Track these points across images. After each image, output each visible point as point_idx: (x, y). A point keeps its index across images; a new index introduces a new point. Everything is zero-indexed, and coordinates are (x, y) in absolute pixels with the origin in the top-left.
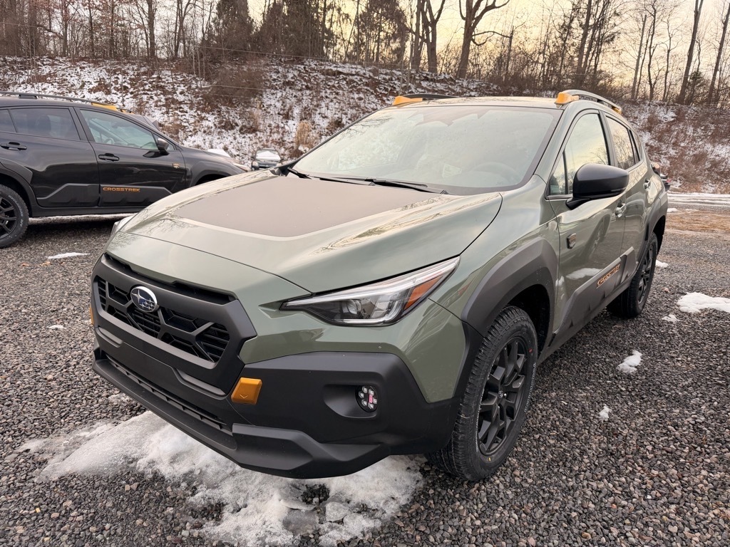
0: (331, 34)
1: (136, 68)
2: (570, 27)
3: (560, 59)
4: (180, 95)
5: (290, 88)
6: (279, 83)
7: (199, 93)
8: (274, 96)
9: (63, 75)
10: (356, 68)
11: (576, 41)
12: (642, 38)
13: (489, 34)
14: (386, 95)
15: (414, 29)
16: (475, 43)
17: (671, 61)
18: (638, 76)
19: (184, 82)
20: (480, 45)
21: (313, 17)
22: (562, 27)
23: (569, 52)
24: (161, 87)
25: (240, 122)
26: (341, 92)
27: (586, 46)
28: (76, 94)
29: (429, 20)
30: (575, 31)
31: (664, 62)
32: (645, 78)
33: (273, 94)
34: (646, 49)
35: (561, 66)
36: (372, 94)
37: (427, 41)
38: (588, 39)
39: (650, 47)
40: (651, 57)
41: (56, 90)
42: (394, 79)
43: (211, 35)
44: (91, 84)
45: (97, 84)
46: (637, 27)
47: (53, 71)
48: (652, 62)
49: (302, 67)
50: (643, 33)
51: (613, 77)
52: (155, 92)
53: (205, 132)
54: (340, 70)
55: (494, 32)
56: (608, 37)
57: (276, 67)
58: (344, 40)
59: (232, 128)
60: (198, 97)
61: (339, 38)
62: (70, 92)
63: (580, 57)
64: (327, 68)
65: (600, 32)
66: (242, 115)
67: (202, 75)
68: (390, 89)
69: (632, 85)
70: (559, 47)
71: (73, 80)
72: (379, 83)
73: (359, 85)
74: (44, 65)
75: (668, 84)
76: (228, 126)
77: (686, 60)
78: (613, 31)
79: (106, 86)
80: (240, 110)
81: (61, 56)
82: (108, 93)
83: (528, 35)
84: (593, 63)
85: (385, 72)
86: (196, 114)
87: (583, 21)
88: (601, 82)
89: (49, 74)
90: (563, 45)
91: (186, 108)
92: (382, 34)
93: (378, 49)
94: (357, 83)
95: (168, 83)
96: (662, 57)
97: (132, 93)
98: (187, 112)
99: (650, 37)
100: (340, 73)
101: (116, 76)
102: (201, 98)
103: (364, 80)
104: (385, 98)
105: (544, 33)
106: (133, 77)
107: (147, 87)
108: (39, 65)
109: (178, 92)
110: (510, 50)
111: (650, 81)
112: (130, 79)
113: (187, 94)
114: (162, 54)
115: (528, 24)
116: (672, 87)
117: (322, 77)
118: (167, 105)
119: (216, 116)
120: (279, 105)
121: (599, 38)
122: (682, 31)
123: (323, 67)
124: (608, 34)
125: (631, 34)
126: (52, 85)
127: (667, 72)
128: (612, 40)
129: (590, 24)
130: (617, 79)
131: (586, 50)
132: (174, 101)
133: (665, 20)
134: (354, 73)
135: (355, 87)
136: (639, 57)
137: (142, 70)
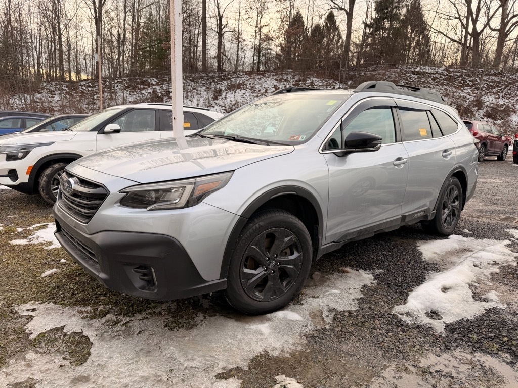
10: (435, 69)
68: (462, 82)
72: (454, 78)
73: (441, 80)
74: (233, 78)
95: (319, 86)
100: (425, 73)
103: (443, 77)
106: (294, 83)
117: (415, 76)
134: (435, 72)
135: (439, 82)
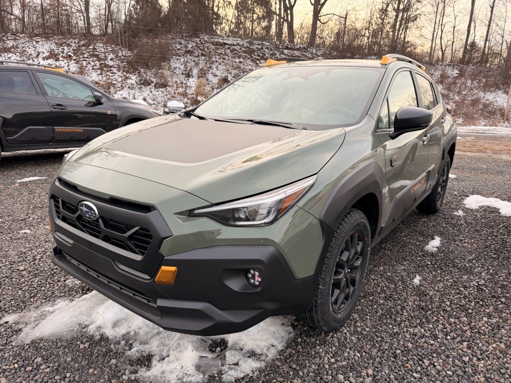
0: (218, 16)
1: (77, 42)
2: (386, 10)
3: (380, 33)
4: (110, 61)
5: (190, 55)
6: (182, 52)
7: (124, 59)
8: (179, 61)
9: (23, 47)
10: (237, 41)
11: (391, 20)
12: (436, 18)
13: (330, 16)
14: (258, 60)
15: (278, 12)
16: (320, 22)
17: (456, 34)
18: (434, 45)
19: (113, 51)
20: (325, 23)
21: (205, 3)
22: (381, 10)
23: (386, 28)
24: (96, 55)
25: (154, 80)
26: (226, 57)
27: (398, 24)
28: (34, 61)
29: (288, 6)
30: (390, 13)
31: (451, 35)
32: (438, 47)
33: (178, 59)
34: (439, 26)
35: (381, 38)
36: (249, 58)
37: (287, 21)
38: (399, 19)
39: (442, 25)
40: (442, 31)
41: (18, 58)
42: (264, 48)
43: (131, 17)
44: (44, 53)
45: (49, 54)
46: (433, 11)
47: (15, 45)
48: (443, 35)
49: (198, 40)
50: (436, 16)
51: (417, 46)
52: (92, 59)
53: (129, 88)
54: (226, 42)
55: (334, 14)
56: (413, 17)
57: (179, 40)
58: (227, 20)
59: (149, 84)
60: (123, 62)
61: (224, 19)
62: (29, 60)
63: (394, 32)
64: (216, 40)
65: (407, 14)
66: (156, 75)
67: (126, 46)
68: (261, 55)
69: (429, 51)
70: (379, 24)
71: (31, 51)
72: (254, 51)
73: (240, 52)
74: (9, 40)
75: (454, 51)
76: (146, 83)
77: (466, 33)
78: (416, 13)
79: (56, 55)
80: (155, 72)
81: (21, 33)
82: (57, 60)
83: (358, 16)
84: (402, 36)
85: (257, 43)
86: (122, 75)
87: (396, 6)
88: (409, 49)
89: (13, 47)
90: (382, 23)
91: (115, 70)
92: (255, 15)
93: (252, 26)
94: (238, 51)
95: (101, 52)
96: (450, 32)
97: (75, 60)
98: (115, 74)
99: (442, 17)
100: (225, 44)
101: (62, 47)
102: (125, 63)
103: (243, 49)
104: (258, 62)
105: (369, 15)
106: (75, 48)
107: (86, 56)
108: (5, 40)
109: (109, 59)
110: (345, 27)
111: (442, 49)
112: (73, 50)
113: (115, 60)
114: (96, 31)
115: (357, 8)
116: (456, 52)
117: (213, 47)
118: (101, 69)
119: (137, 76)
120: (182, 67)
121: (406, 18)
122: (463, 13)
123: (213, 40)
124: (413, 15)
125: (428, 16)
126: (15, 54)
127: (453, 42)
128: (416, 19)
129: (400, 8)
130: (419, 47)
131: (398, 27)
132: (106, 66)
133: (452, 5)
134: (235, 44)
135: (237, 54)
136: (434, 31)
137: (82, 43)
